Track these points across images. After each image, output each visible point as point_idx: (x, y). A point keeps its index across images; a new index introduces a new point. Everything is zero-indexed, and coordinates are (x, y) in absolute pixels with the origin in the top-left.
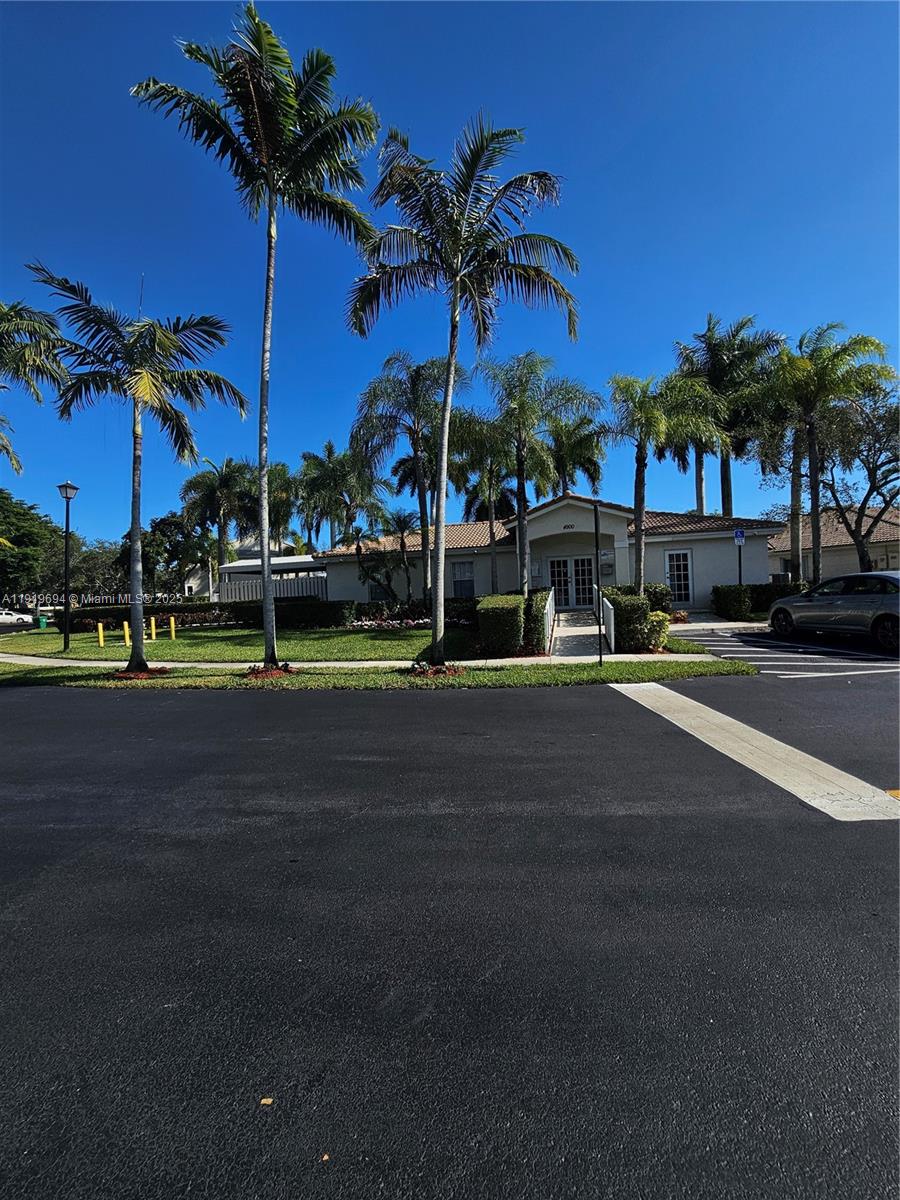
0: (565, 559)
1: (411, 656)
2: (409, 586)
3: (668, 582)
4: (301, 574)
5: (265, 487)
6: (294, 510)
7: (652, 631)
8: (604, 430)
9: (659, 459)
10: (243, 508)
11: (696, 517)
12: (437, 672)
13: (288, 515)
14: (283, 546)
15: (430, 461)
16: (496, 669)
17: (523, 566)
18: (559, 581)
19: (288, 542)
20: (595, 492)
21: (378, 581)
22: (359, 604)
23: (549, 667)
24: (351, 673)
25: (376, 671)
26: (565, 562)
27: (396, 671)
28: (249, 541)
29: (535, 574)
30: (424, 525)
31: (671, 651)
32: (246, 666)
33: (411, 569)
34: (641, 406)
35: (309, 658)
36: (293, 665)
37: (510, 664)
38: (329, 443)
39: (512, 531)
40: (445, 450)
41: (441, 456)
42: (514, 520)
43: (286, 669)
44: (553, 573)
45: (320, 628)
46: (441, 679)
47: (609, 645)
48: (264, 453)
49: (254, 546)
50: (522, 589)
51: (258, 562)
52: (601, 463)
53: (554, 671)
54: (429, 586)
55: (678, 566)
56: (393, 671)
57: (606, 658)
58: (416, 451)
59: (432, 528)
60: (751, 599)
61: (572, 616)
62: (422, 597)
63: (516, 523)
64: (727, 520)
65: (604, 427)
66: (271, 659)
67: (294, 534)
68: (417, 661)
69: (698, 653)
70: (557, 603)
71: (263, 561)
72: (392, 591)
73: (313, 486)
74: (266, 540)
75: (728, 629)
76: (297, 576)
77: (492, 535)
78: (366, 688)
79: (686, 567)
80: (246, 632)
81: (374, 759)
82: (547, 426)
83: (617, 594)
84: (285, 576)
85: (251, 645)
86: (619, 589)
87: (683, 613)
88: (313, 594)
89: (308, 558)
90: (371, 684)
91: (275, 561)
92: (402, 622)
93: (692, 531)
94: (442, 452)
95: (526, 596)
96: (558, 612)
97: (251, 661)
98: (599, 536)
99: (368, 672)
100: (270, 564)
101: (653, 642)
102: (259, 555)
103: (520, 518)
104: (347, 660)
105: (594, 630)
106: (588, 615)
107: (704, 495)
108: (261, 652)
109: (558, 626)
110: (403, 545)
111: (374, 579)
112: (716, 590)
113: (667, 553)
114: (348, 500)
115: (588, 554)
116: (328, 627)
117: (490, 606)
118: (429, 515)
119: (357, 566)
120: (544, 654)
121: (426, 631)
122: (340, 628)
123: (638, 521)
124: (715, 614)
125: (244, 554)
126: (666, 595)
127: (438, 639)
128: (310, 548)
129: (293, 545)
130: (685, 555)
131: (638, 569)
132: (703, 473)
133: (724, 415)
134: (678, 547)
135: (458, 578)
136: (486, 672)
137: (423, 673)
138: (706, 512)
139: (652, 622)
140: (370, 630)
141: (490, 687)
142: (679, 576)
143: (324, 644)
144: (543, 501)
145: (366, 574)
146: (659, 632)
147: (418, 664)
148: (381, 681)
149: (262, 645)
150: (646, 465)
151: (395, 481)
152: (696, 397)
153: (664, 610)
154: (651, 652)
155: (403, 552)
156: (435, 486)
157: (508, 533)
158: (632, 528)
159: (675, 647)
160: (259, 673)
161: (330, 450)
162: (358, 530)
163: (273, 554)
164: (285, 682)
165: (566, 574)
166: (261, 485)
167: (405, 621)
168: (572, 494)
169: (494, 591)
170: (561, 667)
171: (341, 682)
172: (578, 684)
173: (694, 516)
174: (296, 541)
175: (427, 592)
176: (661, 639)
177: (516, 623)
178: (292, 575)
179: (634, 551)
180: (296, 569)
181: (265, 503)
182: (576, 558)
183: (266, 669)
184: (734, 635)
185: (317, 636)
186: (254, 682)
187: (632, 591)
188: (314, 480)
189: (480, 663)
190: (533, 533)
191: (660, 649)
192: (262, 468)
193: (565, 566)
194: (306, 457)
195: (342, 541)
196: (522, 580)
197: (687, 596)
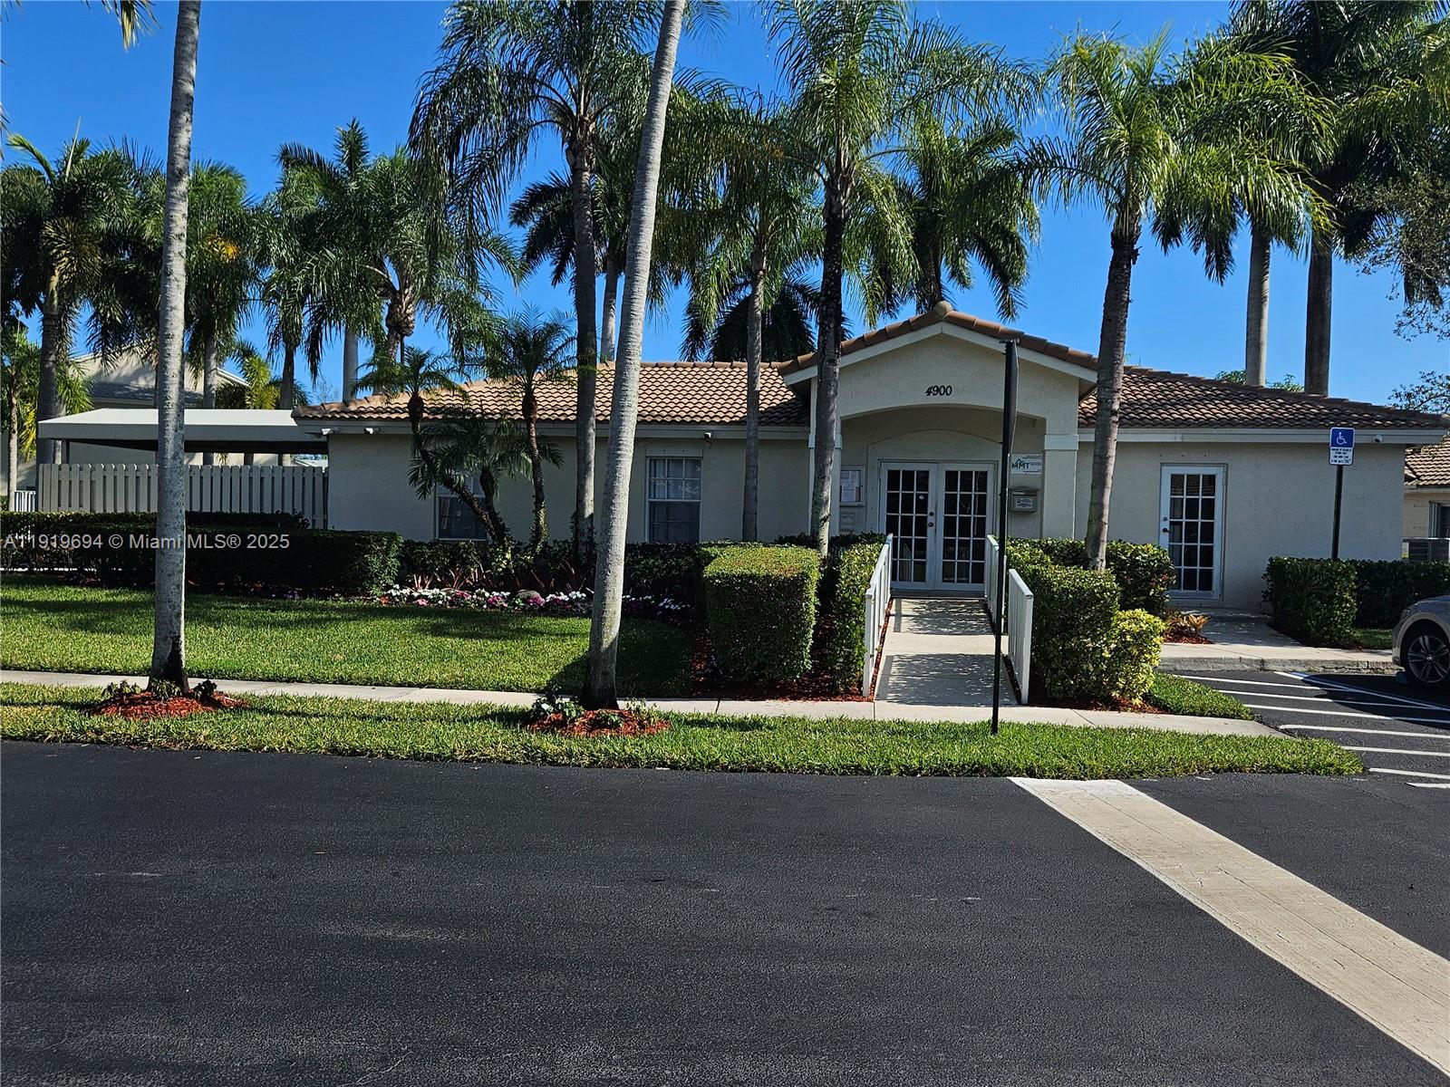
0: (923, 467)
1: (533, 680)
2: (538, 508)
3: (1165, 540)
4: (260, 458)
5: (180, 224)
6: (252, 291)
7: (1122, 654)
8: (1040, 162)
9: (1166, 243)
10: (111, 275)
11: (1241, 389)
12: (597, 725)
13: (236, 302)
14: (217, 382)
15: (610, 199)
16: (742, 725)
17: (821, 477)
18: (907, 521)
19: (228, 373)
20: (1007, 309)
21: (460, 490)
22: (407, 543)
23: (870, 728)
24: (379, 716)
25: (444, 715)
26: (924, 476)
27: (494, 716)
28: (127, 364)
29: (851, 498)
30: (586, 359)
31: (1163, 708)
32: (102, 682)
33: (544, 463)
34: (1129, 110)
35: (271, 672)
36: (226, 688)
37: (777, 714)
38: (354, 126)
39: (801, 390)
40: (654, 176)
41: (643, 187)
42: (807, 364)
43: (207, 697)
44: (892, 500)
45: (303, 595)
46: (607, 743)
47: (1015, 684)
48: (184, 138)
49: (137, 374)
50: (816, 533)
51: (149, 417)
52: (1026, 243)
53: (882, 737)
54: (589, 510)
55: (1192, 505)
56: (485, 717)
57: (1008, 714)
58: (576, 171)
59: (605, 369)
60: (1359, 595)
61: (931, 606)
62: (569, 536)
63: (812, 372)
64: (1314, 402)
65: (1042, 152)
66: (168, 668)
67: (247, 352)
68: (549, 693)
69: (1225, 716)
70: (897, 572)
71: (162, 416)
72: (493, 516)
73: (310, 233)
74: (174, 364)
75: (1299, 662)
76: (248, 461)
77: (753, 396)
78: (416, 756)
79: (1209, 507)
80: (101, 595)
81: (426, 935)
82: (907, 135)
83: (1041, 562)
84: (217, 460)
85: (114, 631)
86: (1048, 550)
87: (1195, 618)
88: (288, 510)
89: (283, 418)
90: (429, 746)
91: (194, 417)
92: (514, 594)
93: (1229, 423)
94: (644, 179)
95: (825, 549)
96: (897, 594)
97: (114, 673)
98: (1014, 416)
99: (421, 714)
100: (180, 425)
101: (1121, 682)
102: (155, 398)
103: (824, 359)
104: (368, 682)
105: (983, 644)
106: (971, 607)
107: (1265, 338)
108: (141, 650)
109: (897, 629)
110: (529, 403)
111: (448, 482)
112: (1277, 569)
113: (1168, 472)
114: (394, 279)
115: (980, 458)
116: (324, 596)
117: (738, 571)
118: (599, 334)
119: (408, 447)
120: (859, 696)
121: (575, 621)
122: (357, 601)
123: (1105, 387)
124: (1270, 625)
125: (106, 393)
126: (1159, 572)
127: (606, 643)
128: (286, 393)
129: (243, 382)
130: (1211, 480)
131: (1097, 505)
132: (1267, 285)
133: (1324, 151)
134: (1194, 457)
135: (661, 497)
136: (717, 731)
137: (562, 724)
138: (1267, 380)
139: (1123, 634)
140: (433, 610)
141: (725, 768)
142: (1191, 528)
143: (311, 639)
144: (884, 323)
145: (430, 472)
146: (1136, 661)
147: (551, 701)
148: (455, 740)
149: (144, 632)
150: (1135, 253)
151: (518, 237)
152: (1266, 96)
153: (1152, 607)
154: (1115, 706)
155: (528, 421)
156: (621, 261)
157: (790, 396)
158: (1091, 403)
159: (1172, 700)
160: (133, 702)
161: (354, 147)
162: (419, 360)
163: (189, 401)
164: (204, 728)
165: (923, 506)
166: (168, 220)
167: (523, 593)
168: (951, 312)
169: (748, 535)
170: (901, 730)
171: (351, 737)
172: (939, 772)
173: (1238, 386)
174: (250, 372)
175: (585, 527)
176: (1142, 677)
177: (796, 616)
178: (236, 459)
179: (1089, 461)
180: (248, 443)
181: (178, 267)
182: (894, 467)
183: (152, 696)
184: (1313, 679)
185: (292, 616)
186: (119, 725)
187: (1077, 556)
188: (311, 219)
189: (704, 708)
190: (850, 401)
191: (1137, 701)
192: (175, 176)
193: (923, 485)
194: (291, 159)
195: (374, 382)
196: (816, 512)
197: (1207, 577)
